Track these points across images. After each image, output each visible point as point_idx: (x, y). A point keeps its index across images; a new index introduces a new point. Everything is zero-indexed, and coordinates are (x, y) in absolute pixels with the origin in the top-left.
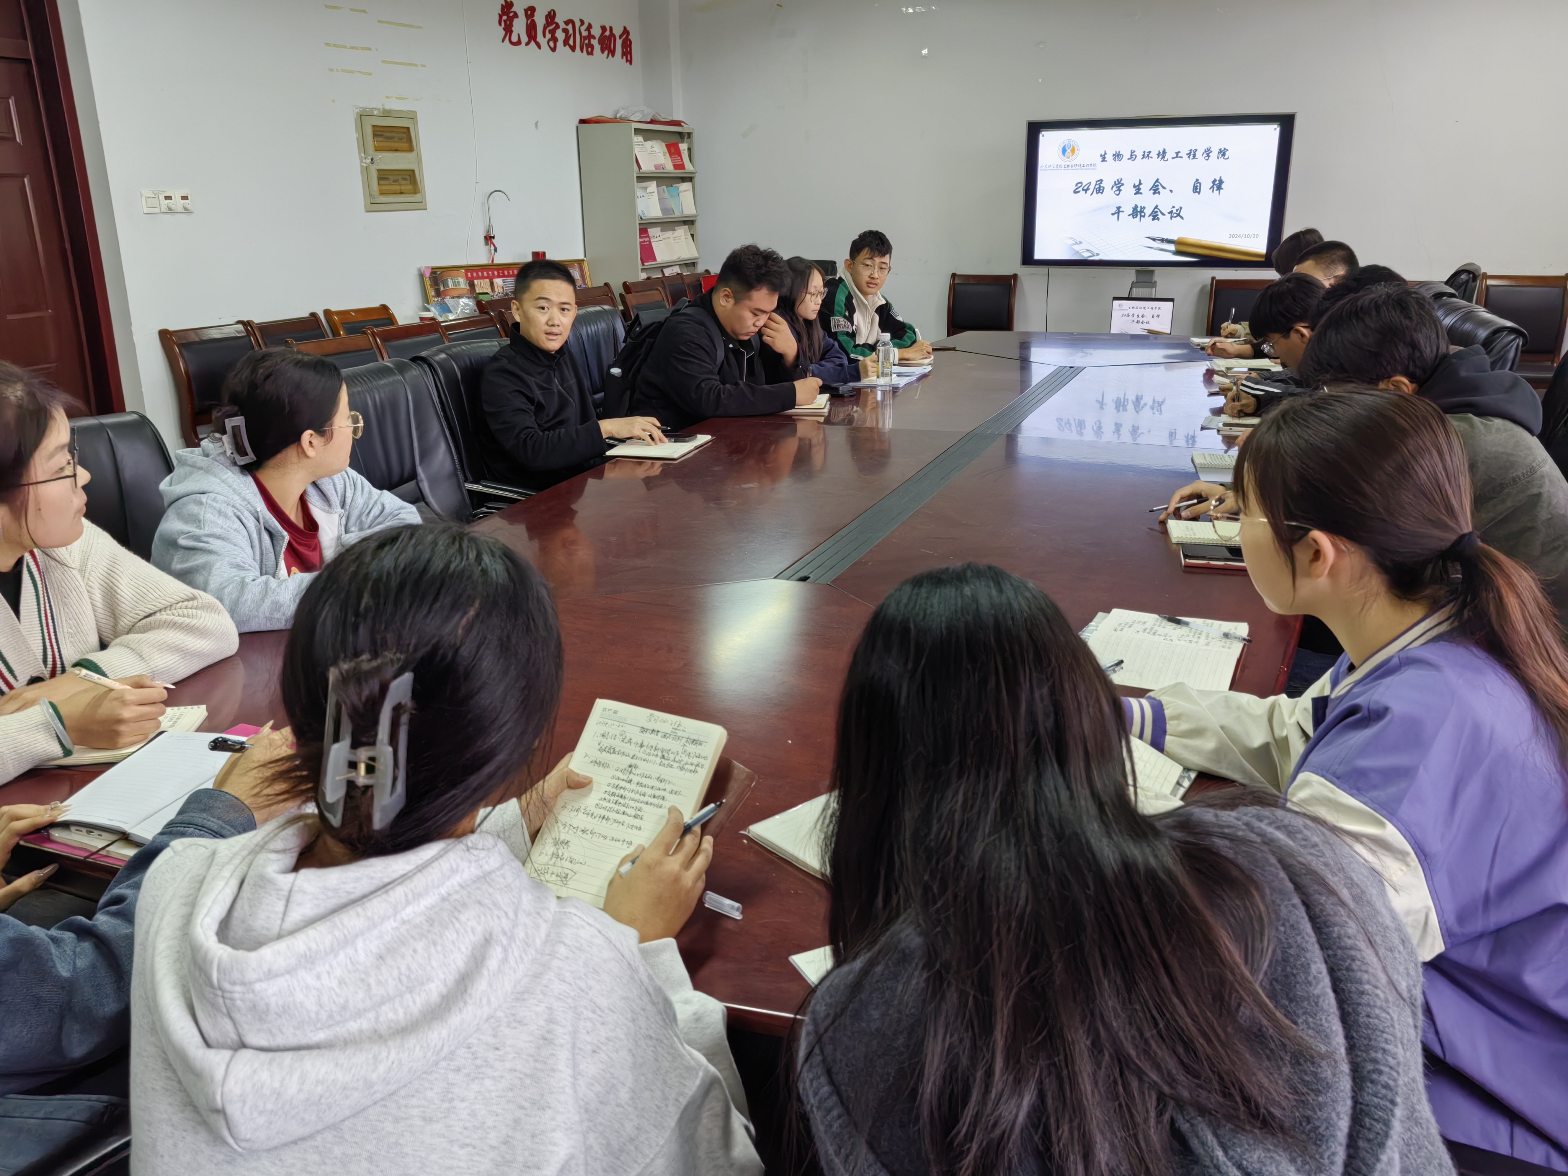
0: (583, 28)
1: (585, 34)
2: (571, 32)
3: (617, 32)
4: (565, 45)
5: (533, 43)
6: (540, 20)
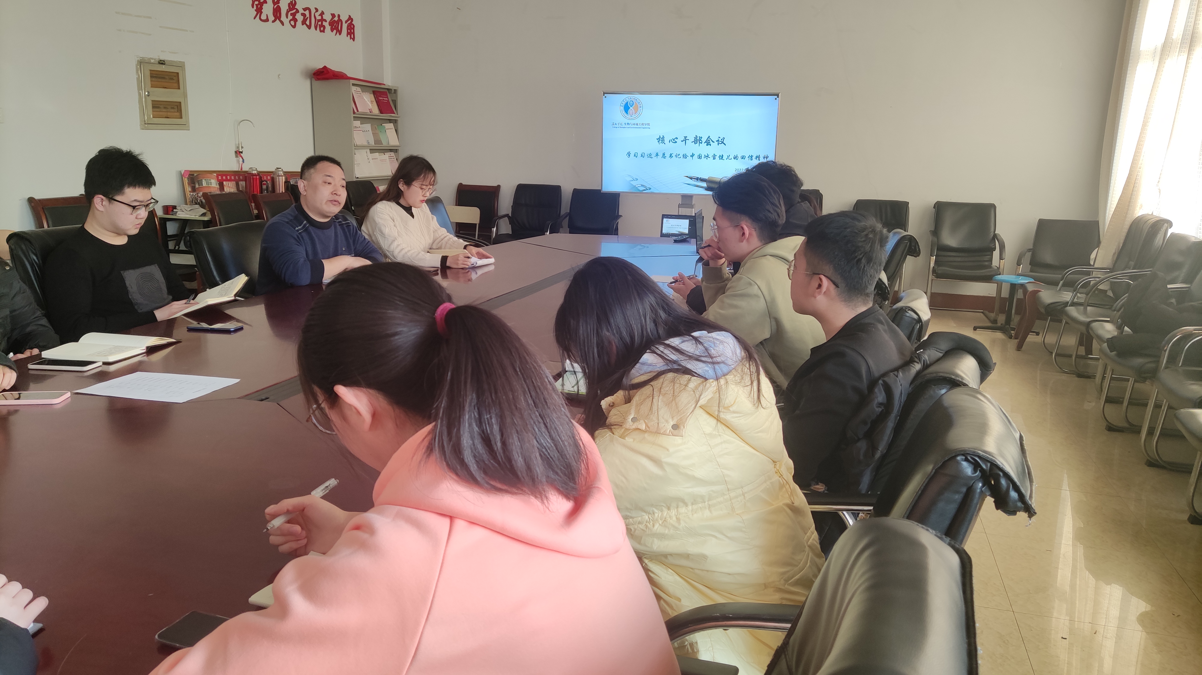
0: (317, 14)
1: (319, 18)
2: (308, 15)
3: (344, 18)
4: (303, 25)
5: (278, 21)
6: (284, 7)
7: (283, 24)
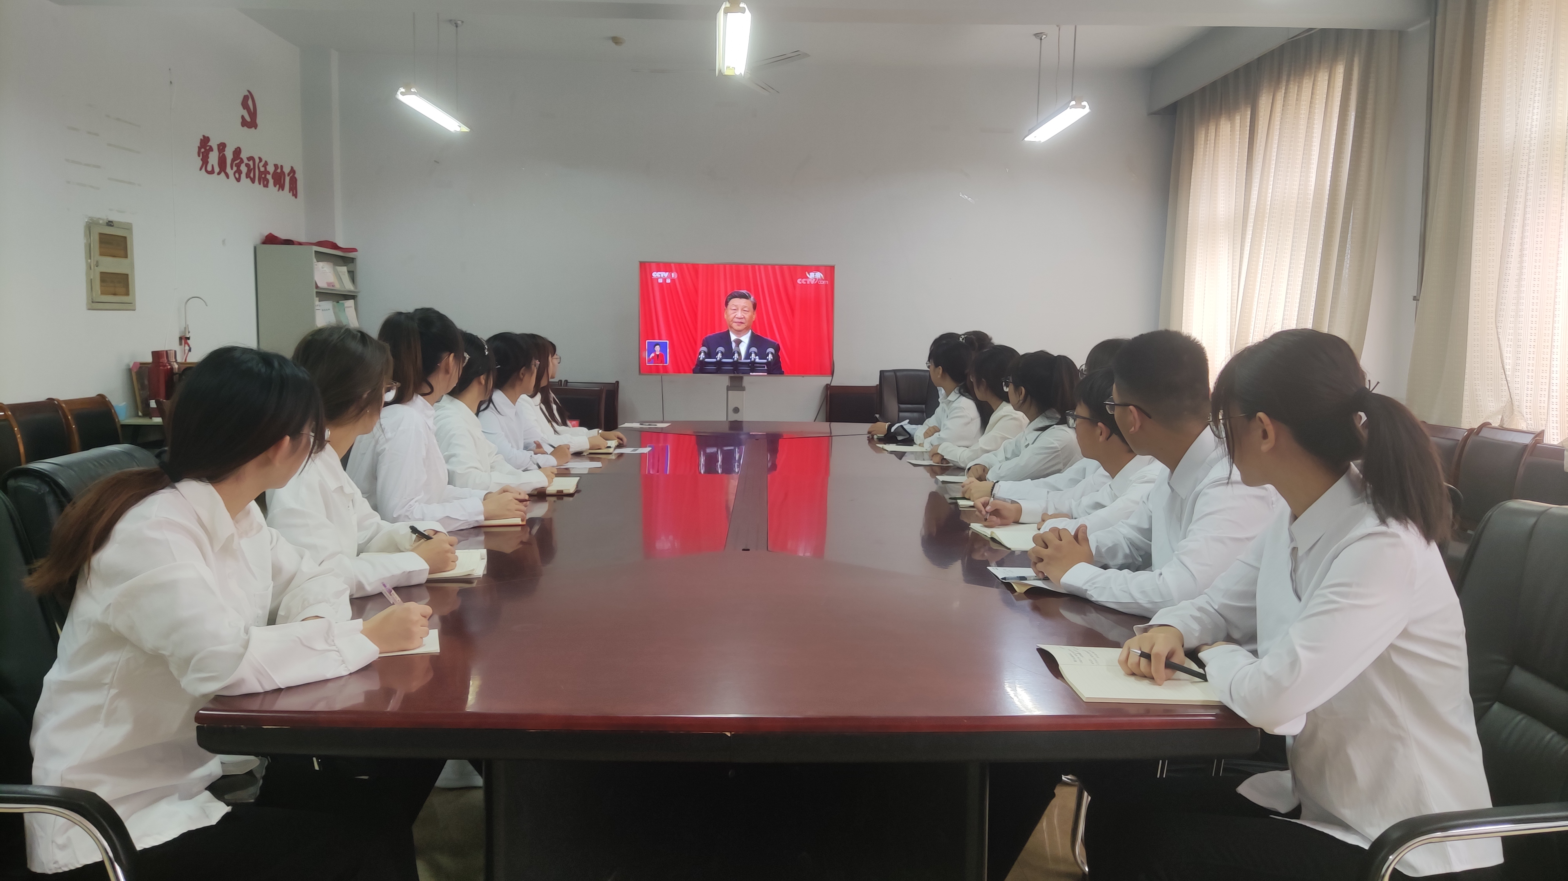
0: (261, 164)
1: (262, 169)
2: (252, 167)
3: (287, 170)
4: (247, 178)
5: (223, 174)
6: (229, 156)
7: (227, 176)
